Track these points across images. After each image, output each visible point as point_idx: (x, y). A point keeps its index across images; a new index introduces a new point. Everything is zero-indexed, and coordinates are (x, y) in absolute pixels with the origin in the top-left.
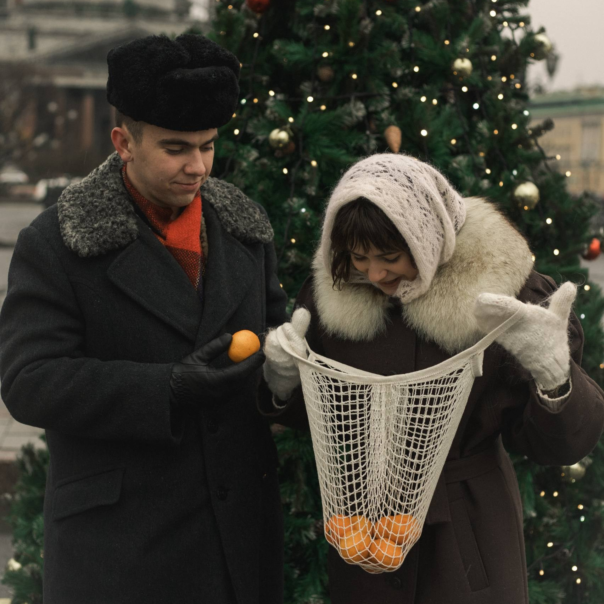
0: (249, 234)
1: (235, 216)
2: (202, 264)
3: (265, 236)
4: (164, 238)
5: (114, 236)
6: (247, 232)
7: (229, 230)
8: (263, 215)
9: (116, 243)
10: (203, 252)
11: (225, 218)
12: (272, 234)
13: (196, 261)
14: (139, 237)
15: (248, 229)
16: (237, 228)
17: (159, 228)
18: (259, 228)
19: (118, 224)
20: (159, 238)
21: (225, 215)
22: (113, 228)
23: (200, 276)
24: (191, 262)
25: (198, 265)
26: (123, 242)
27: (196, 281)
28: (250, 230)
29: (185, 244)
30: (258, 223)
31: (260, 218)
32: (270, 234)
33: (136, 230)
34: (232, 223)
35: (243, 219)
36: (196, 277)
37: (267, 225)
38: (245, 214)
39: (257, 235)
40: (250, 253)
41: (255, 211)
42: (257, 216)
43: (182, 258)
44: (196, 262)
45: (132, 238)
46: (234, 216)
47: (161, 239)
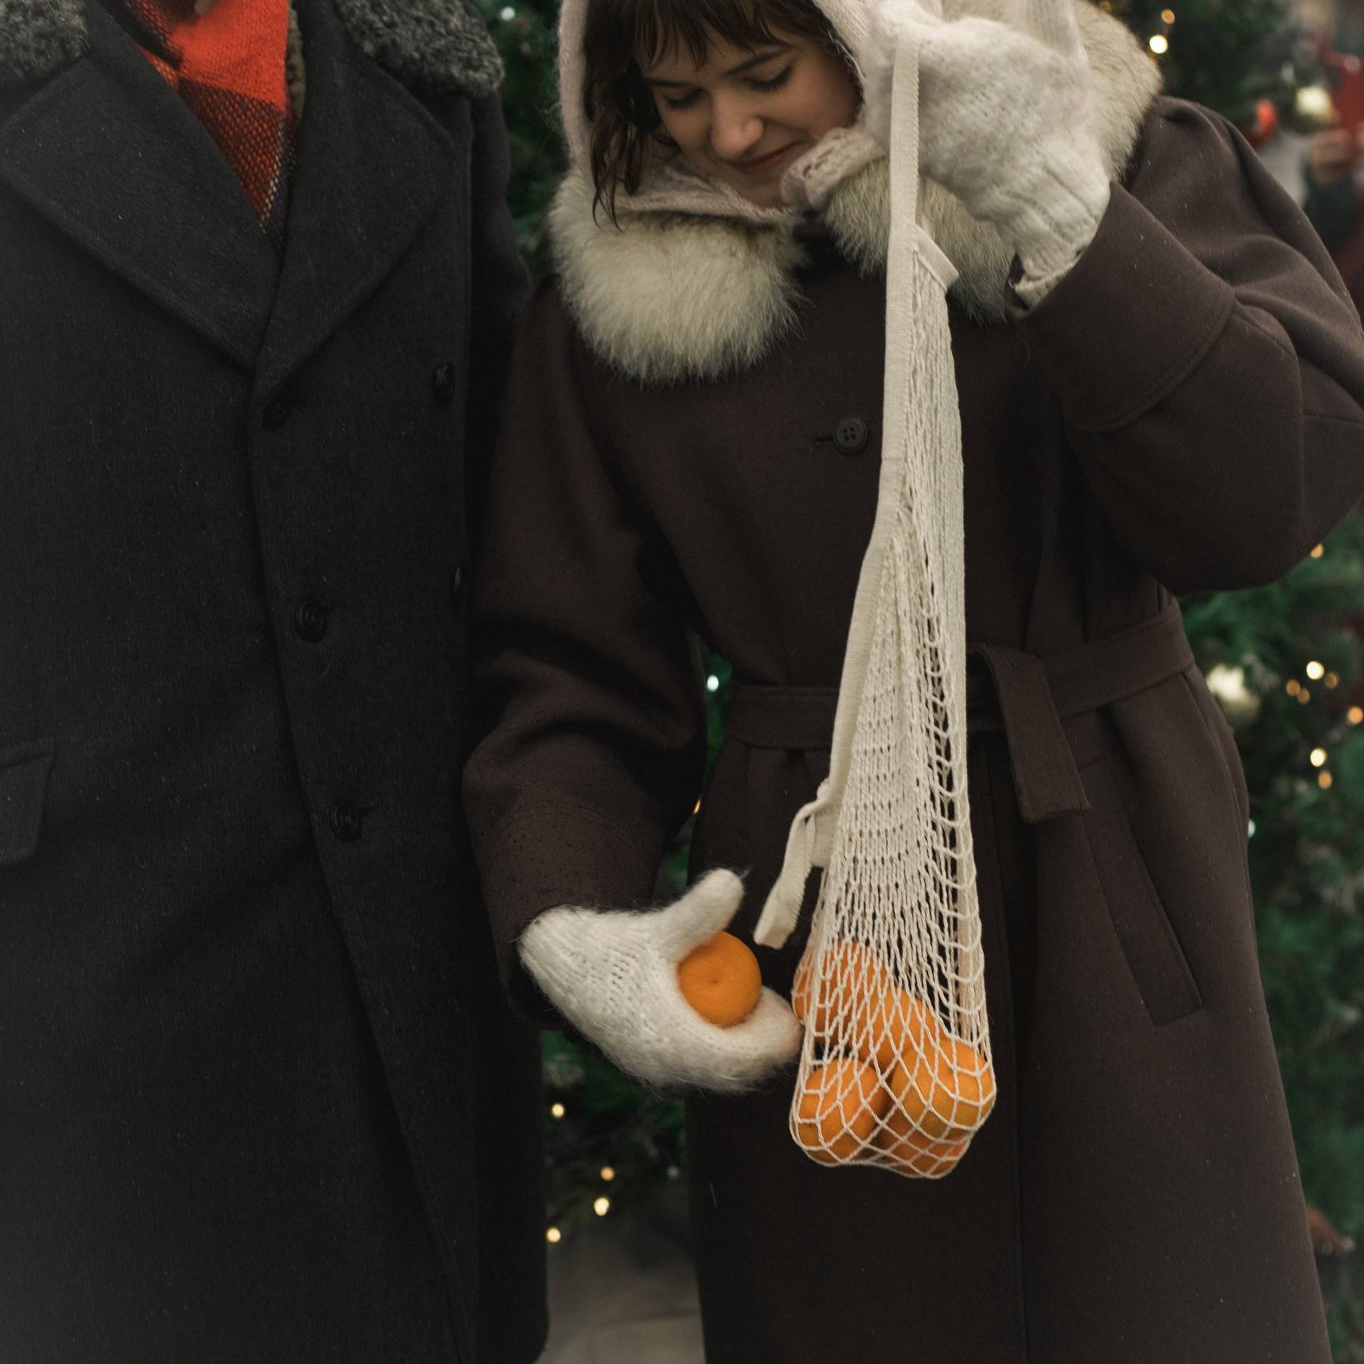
0: (430, 64)
1: (388, 10)
2: (289, 142)
3: (477, 75)
4: (175, 61)
5: (12, 45)
6: (423, 57)
7: (368, 47)
8: (474, 20)
9: (18, 63)
10: (291, 109)
11: (357, 12)
12: (498, 72)
13: (270, 128)
14: (88, 53)
15: (429, 51)
16: (394, 43)
17: (157, 28)
18: (458, 50)
19: (25, 14)
20: (156, 62)
21: (359, 4)
22: (11, 21)
23: (281, 175)
24: (254, 132)
25: (275, 142)
26: (40, 63)
27: (270, 187)
28: (432, 55)
29: (237, 78)
30: (458, 38)
31: (463, 26)
32: (491, 70)
33: (81, 32)
34: (377, 29)
35: (414, 22)
36: (269, 178)
37: (484, 45)
38: (418, 9)
39: (455, 70)
40: (432, 119)
41: (451, 6)
42: (455, 22)
43: (229, 119)
44: (269, 133)
45: (67, 53)
46: (384, 13)
47: (162, 65)
